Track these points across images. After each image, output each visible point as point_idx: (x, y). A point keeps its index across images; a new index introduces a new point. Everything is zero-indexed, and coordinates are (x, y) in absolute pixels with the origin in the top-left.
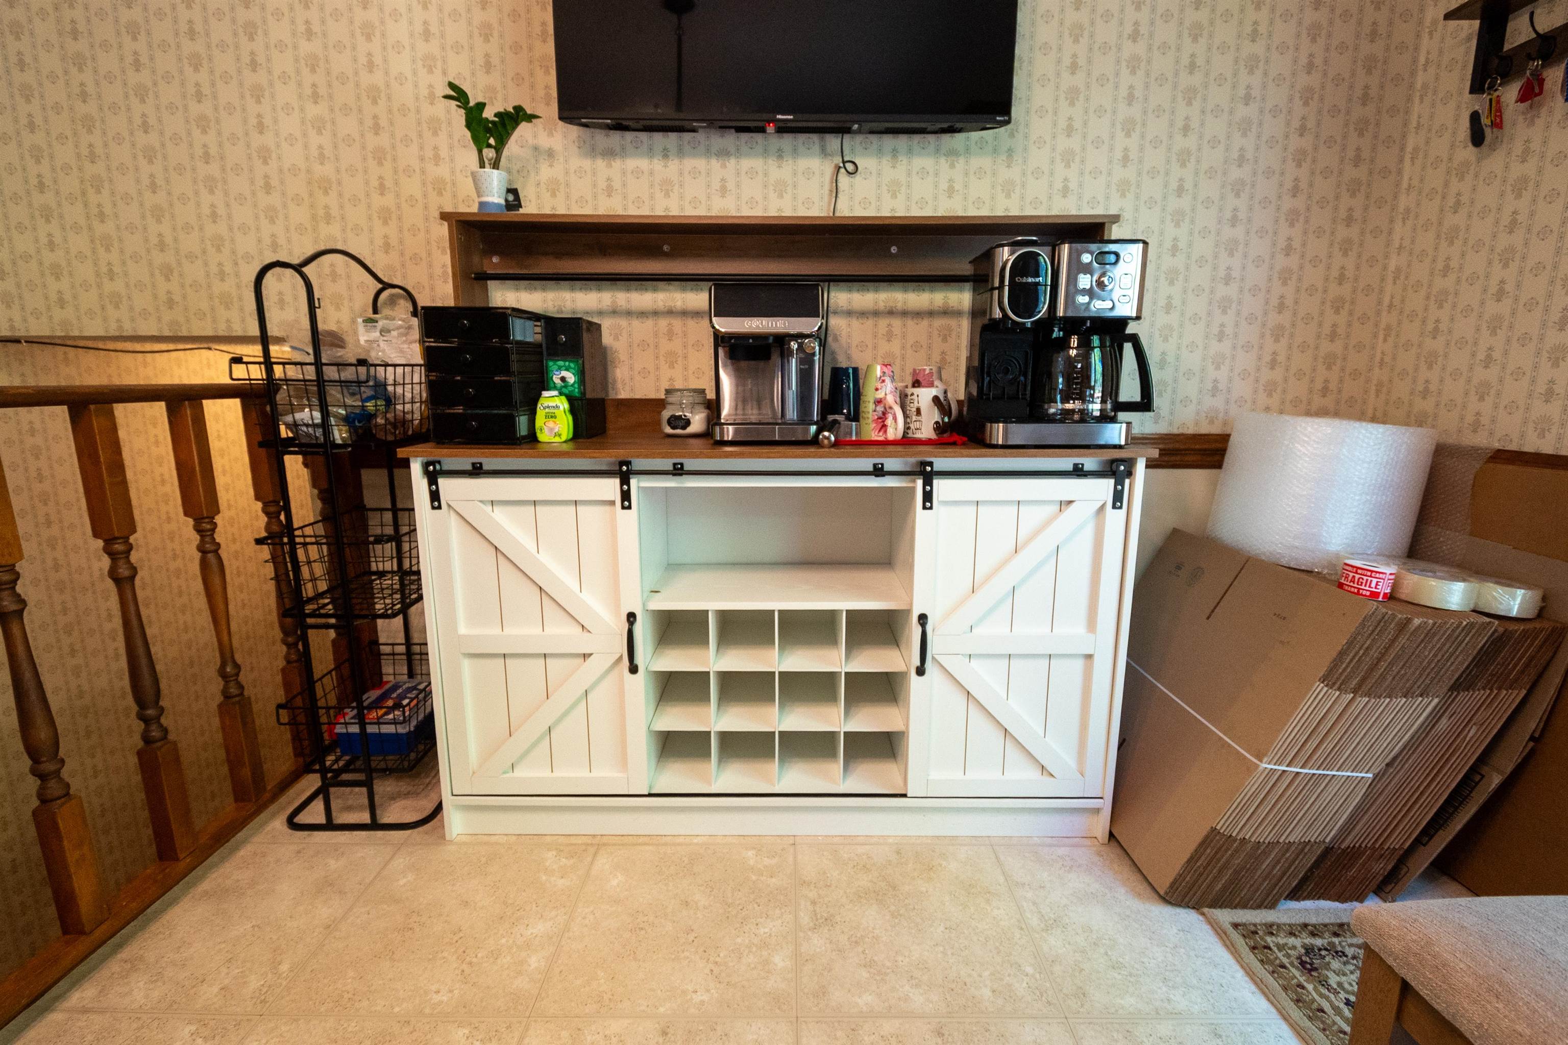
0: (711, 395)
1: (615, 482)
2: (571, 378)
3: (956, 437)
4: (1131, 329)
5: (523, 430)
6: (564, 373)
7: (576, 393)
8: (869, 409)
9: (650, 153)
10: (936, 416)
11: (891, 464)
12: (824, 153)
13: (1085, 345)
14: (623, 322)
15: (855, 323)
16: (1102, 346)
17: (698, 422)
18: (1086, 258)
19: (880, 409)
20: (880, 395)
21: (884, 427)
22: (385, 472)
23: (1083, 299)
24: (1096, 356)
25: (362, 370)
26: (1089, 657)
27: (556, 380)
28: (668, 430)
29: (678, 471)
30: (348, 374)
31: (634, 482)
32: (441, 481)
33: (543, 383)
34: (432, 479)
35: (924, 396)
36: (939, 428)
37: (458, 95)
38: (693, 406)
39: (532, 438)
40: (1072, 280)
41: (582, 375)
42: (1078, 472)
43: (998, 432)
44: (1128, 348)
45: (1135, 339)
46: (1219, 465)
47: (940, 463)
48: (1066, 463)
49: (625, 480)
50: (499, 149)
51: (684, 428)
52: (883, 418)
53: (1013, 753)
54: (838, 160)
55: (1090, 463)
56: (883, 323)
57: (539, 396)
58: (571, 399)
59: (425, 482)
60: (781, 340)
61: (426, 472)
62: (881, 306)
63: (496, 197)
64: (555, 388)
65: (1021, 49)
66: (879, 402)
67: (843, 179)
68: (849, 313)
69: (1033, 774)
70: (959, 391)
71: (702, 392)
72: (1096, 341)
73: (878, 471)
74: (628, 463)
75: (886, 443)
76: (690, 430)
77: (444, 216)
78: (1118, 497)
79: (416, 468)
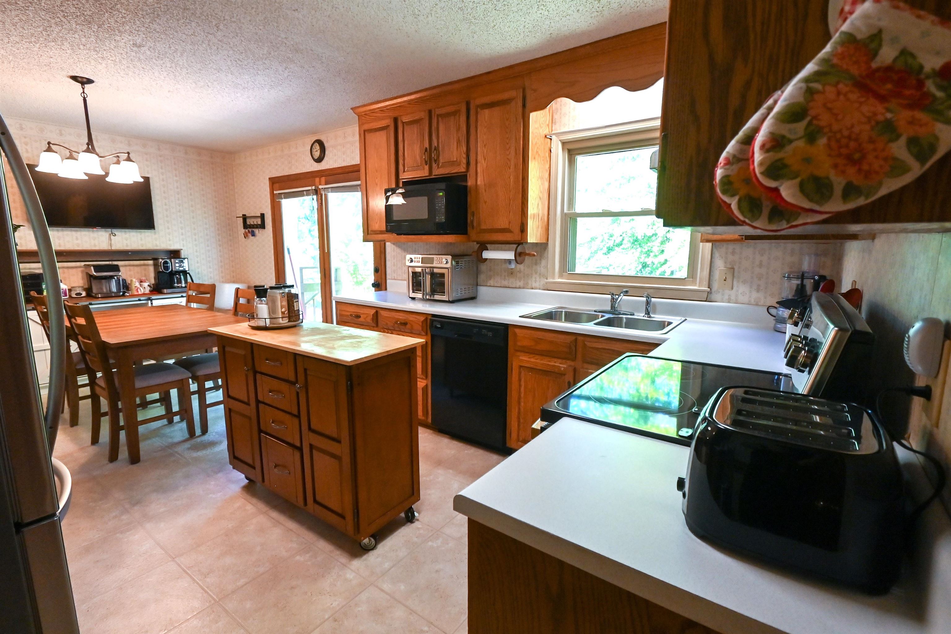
3: (155, 293)
4: (188, 272)
8: (134, 289)
10: (149, 288)
11: (142, 298)
12: (106, 231)
13: (180, 276)
16: (183, 275)
18: (177, 261)
20: (135, 285)
21: (138, 292)
23: (177, 268)
24: (182, 277)
35: (146, 285)
36: (150, 291)
40: (175, 265)
42: (182, 297)
43: (165, 291)
44: (188, 275)
45: (189, 273)
47: (153, 297)
48: (180, 295)
51: (80, 295)
52: (137, 290)
54: (111, 233)
60: (112, 276)
65: (154, 212)
66: (136, 287)
67: (112, 237)
70: (153, 281)
72: (181, 274)
73: (140, 300)
75: (140, 294)
76: (82, 296)
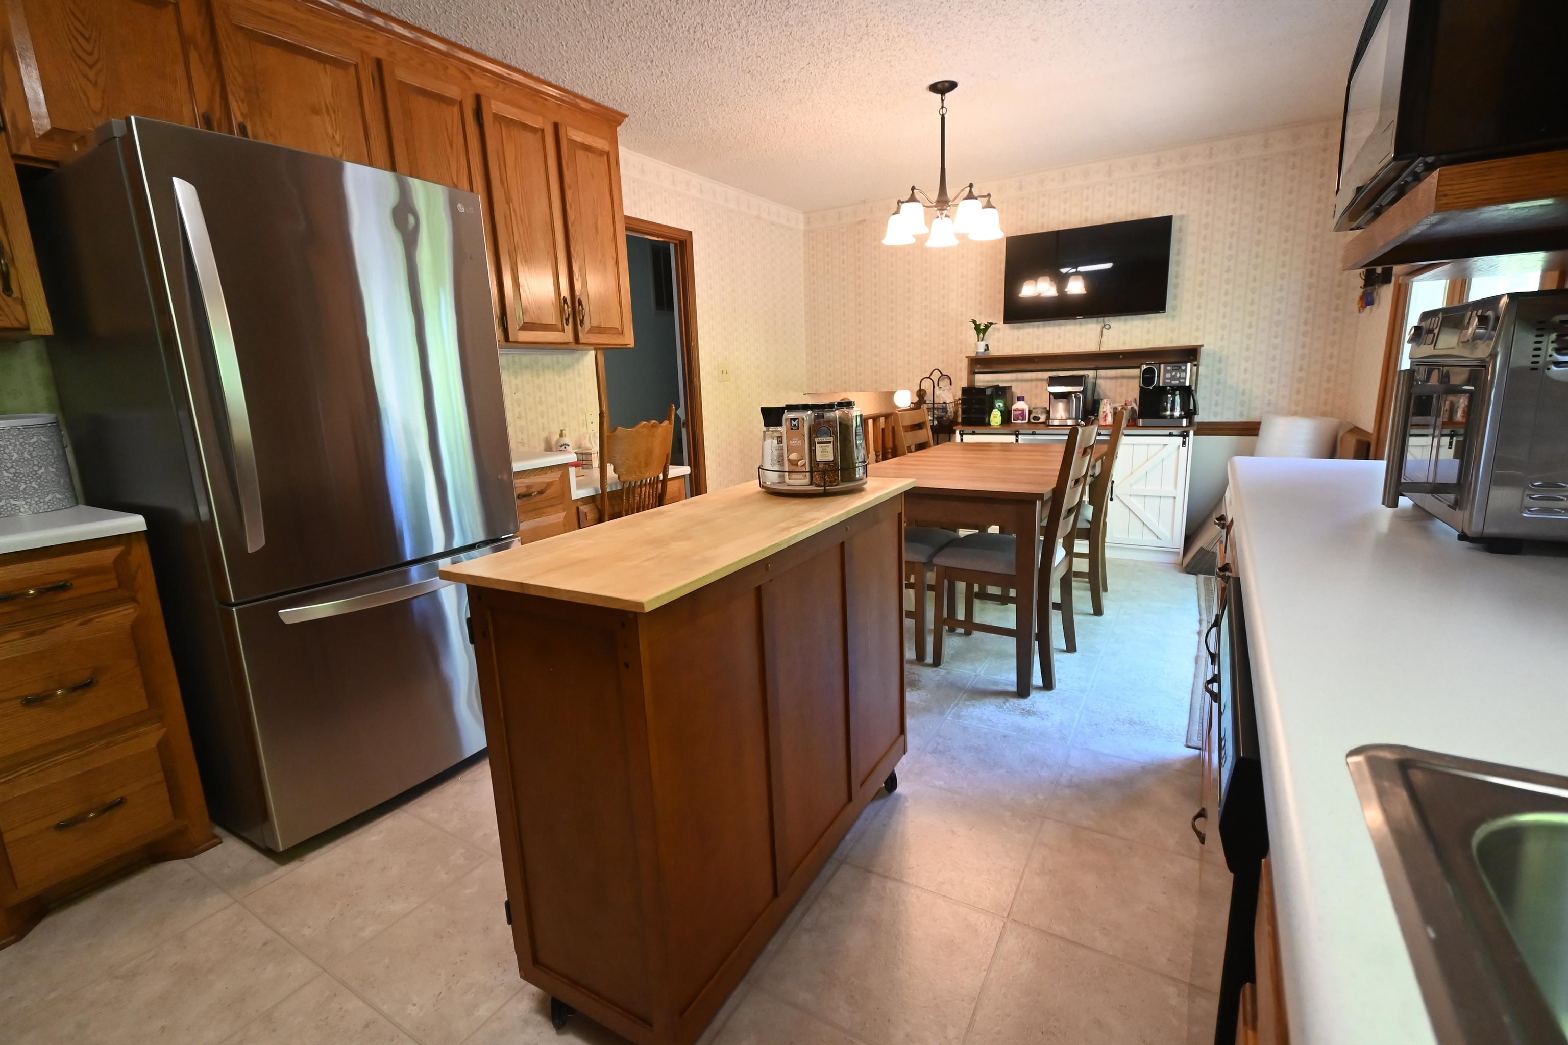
0: (1048, 409)
1: (1014, 437)
2: (1002, 405)
4: (1191, 390)
5: (986, 421)
6: (1000, 404)
7: (1003, 409)
8: (1101, 414)
9: (1033, 327)
11: (1105, 432)
12: (1098, 322)
13: (1174, 395)
14: (1019, 384)
15: (1108, 381)
16: (1180, 394)
17: (1043, 418)
18: (1169, 368)
19: (1104, 414)
20: (1105, 410)
21: (1105, 420)
22: (948, 435)
23: (1168, 380)
24: (1177, 398)
25: (944, 405)
26: (1175, 498)
27: (997, 406)
28: (1033, 421)
29: (1034, 434)
30: (940, 406)
31: (1020, 436)
32: (964, 436)
33: (992, 407)
34: (961, 435)
37: (974, 322)
38: (1041, 413)
39: (989, 424)
40: (1164, 375)
41: (1005, 404)
42: (1171, 435)
44: (1190, 395)
45: (1193, 393)
46: (1257, 435)
48: (1167, 432)
49: (1017, 436)
50: (984, 334)
51: (1038, 420)
52: (1106, 416)
53: (1146, 530)
54: (1103, 324)
55: (1175, 432)
56: (1119, 381)
57: (992, 411)
58: (1001, 412)
59: (960, 436)
60: (1070, 393)
61: (960, 434)
62: (1119, 375)
63: (981, 349)
64: (997, 408)
66: (1104, 412)
67: (1105, 331)
68: (1106, 378)
69: (1154, 538)
71: (1046, 408)
72: (1177, 393)
74: (1018, 431)
75: (1106, 425)
76: (1040, 421)
77: (966, 357)
78: (1184, 443)
79: (957, 432)
